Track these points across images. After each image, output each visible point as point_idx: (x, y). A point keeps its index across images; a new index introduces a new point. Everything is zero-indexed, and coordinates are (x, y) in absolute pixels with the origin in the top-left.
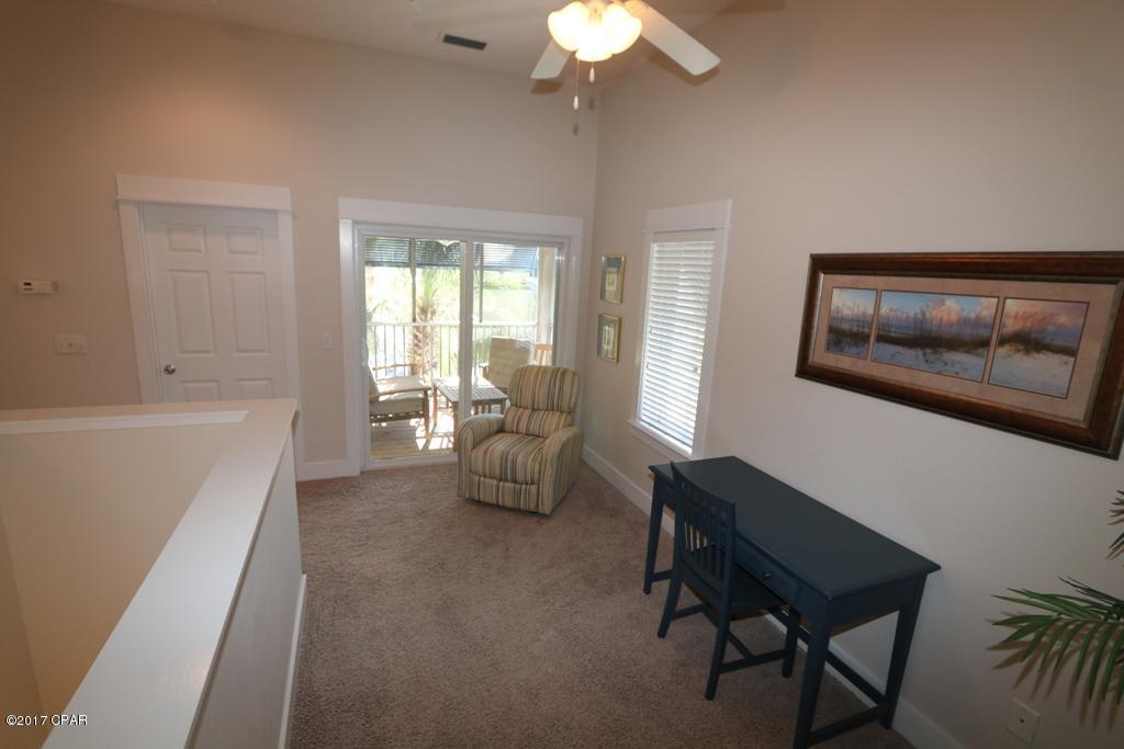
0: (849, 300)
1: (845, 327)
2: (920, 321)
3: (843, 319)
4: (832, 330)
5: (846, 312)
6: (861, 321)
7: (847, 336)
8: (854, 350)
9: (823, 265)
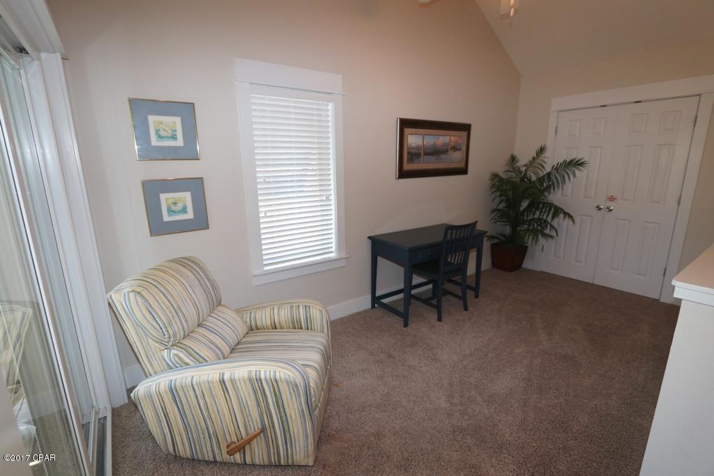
0: (414, 140)
1: (413, 151)
2: (434, 145)
3: (413, 148)
4: (409, 153)
5: (413, 145)
6: (418, 148)
7: (414, 155)
8: (417, 160)
9: (405, 124)
